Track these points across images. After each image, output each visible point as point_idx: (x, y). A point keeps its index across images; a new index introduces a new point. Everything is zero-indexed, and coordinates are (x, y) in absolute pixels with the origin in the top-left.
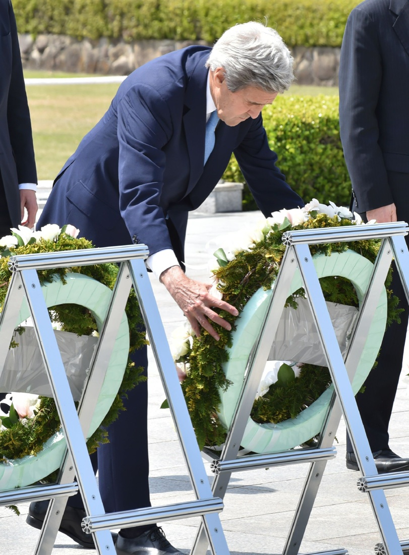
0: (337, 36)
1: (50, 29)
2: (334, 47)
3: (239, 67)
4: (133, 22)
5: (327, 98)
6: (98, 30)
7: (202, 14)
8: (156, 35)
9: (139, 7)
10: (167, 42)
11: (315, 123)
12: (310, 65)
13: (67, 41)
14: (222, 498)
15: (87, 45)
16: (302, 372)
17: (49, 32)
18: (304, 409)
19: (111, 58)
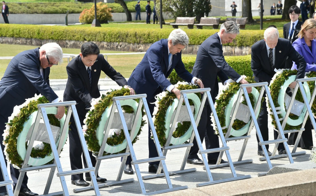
0: (193, 42)
1: (123, 41)
2: (192, 45)
3: (175, 39)
4: (143, 39)
5: (191, 57)
6: (134, 41)
7: (160, 37)
8: (148, 42)
9: (144, 35)
10: (151, 44)
11: (188, 63)
12: (186, 49)
13: (127, 44)
14: (165, 156)
15: (132, 45)
16: (183, 124)
17: (122, 42)
18: (185, 132)
19: (138, 48)
